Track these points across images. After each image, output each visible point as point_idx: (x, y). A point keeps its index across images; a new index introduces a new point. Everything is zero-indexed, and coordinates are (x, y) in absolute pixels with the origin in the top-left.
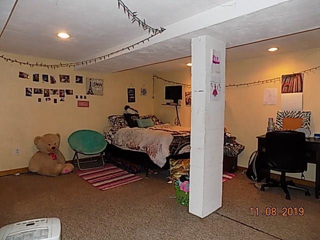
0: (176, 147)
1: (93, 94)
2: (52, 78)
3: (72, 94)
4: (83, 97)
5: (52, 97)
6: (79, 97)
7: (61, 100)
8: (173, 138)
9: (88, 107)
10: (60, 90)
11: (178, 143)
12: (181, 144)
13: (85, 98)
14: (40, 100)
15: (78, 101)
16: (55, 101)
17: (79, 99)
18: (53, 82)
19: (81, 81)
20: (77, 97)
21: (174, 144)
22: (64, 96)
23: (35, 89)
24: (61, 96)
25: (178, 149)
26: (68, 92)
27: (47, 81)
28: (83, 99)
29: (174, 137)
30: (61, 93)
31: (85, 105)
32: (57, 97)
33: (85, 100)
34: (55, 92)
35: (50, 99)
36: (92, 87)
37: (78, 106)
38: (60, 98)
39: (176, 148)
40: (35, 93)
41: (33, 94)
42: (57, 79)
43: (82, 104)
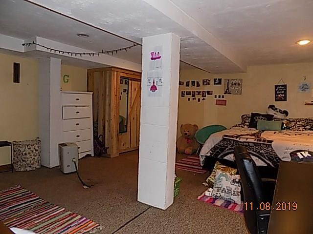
0: (222, 150)
1: (230, 93)
2: (198, 83)
3: (212, 94)
4: (221, 96)
5: (197, 97)
6: (217, 96)
7: (203, 99)
8: (221, 139)
9: (225, 105)
10: (203, 92)
11: (227, 147)
12: (230, 149)
13: (223, 97)
14: (189, 99)
15: (217, 100)
16: (199, 100)
17: (217, 98)
18: (198, 85)
19: (220, 83)
20: (216, 97)
21: (221, 146)
22: (205, 96)
23: (187, 92)
24: (203, 96)
25: (224, 153)
26: (209, 93)
27: (194, 85)
28: (221, 99)
29: (224, 138)
30: (203, 94)
31: (223, 103)
32: (200, 97)
33: (223, 99)
34: (199, 93)
35: (195, 99)
36: (229, 87)
37: (216, 104)
38: (202, 98)
39: (222, 152)
40: (187, 94)
41: (185, 96)
42: (201, 83)
43: (220, 103)
